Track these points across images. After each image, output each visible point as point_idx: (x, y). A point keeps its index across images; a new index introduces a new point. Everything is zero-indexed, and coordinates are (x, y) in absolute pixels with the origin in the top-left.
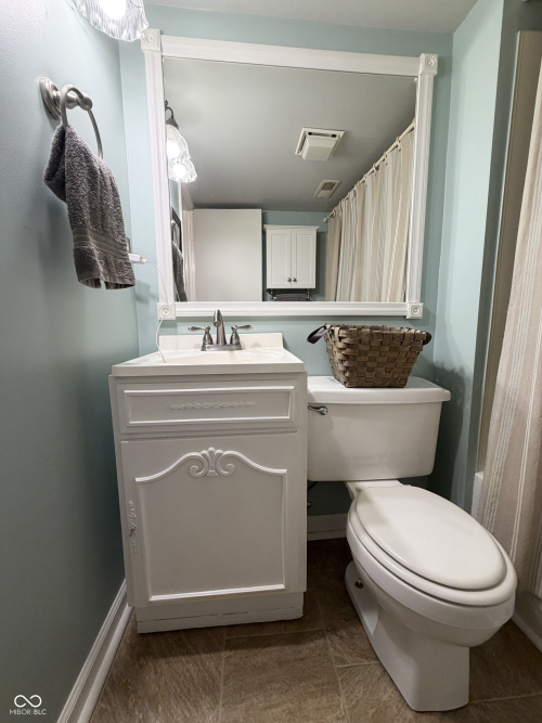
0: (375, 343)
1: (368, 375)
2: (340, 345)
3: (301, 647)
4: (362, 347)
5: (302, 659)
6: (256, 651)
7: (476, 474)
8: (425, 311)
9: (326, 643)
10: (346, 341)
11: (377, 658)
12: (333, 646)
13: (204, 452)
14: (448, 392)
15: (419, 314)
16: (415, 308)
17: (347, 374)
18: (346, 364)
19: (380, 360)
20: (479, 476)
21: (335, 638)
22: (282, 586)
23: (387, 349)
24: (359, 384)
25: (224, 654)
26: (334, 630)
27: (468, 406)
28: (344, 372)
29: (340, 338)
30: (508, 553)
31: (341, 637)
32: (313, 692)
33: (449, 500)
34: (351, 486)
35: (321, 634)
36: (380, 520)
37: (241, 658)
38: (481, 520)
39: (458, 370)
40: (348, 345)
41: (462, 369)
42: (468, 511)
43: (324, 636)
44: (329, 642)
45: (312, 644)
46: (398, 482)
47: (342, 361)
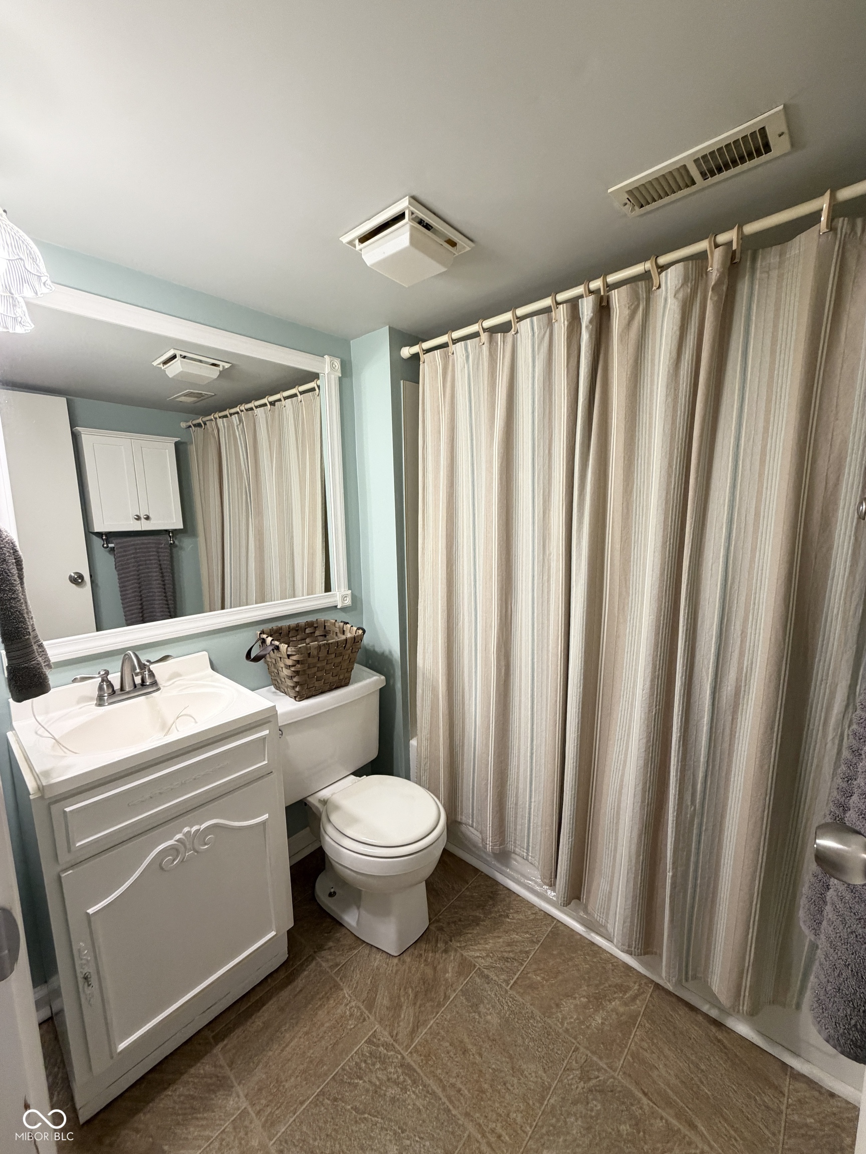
0: (323, 654)
1: (317, 684)
2: (289, 662)
3: (295, 983)
4: (310, 660)
5: (301, 991)
6: (251, 1021)
7: (411, 742)
8: (354, 598)
9: (317, 963)
10: (295, 658)
11: (364, 942)
12: (325, 961)
13: (178, 836)
14: (383, 677)
15: (348, 602)
16: (344, 597)
17: (297, 689)
18: (295, 679)
19: (328, 667)
20: (413, 742)
21: (323, 953)
22: (273, 933)
23: (333, 656)
24: (310, 694)
25: (218, 1050)
26: (321, 948)
27: (399, 686)
28: (294, 688)
29: (289, 656)
30: (439, 799)
31: (330, 948)
32: (321, 1005)
33: (393, 775)
34: (313, 800)
35: (311, 958)
36: (354, 820)
37: (238, 1037)
38: (419, 782)
39: (387, 652)
40: (298, 662)
41: (390, 652)
42: (408, 777)
43: (314, 959)
44: (319, 960)
45: (306, 973)
46: (352, 777)
47: (291, 678)
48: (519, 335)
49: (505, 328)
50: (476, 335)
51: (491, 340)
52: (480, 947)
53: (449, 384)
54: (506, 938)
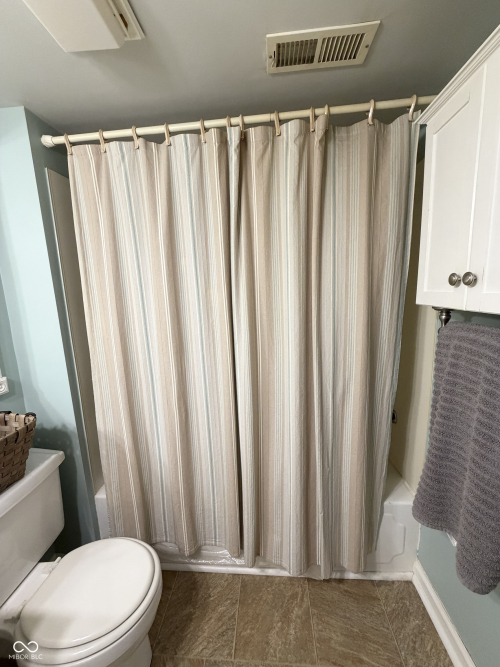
7: (96, 496)
8: (11, 383)
14: (61, 453)
15: (5, 389)
39: (60, 426)
41: (64, 426)
48: (172, 147)
49: (159, 139)
50: (129, 139)
51: (147, 147)
52: (200, 640)
53: (104, 179)
54: (215, 616)
